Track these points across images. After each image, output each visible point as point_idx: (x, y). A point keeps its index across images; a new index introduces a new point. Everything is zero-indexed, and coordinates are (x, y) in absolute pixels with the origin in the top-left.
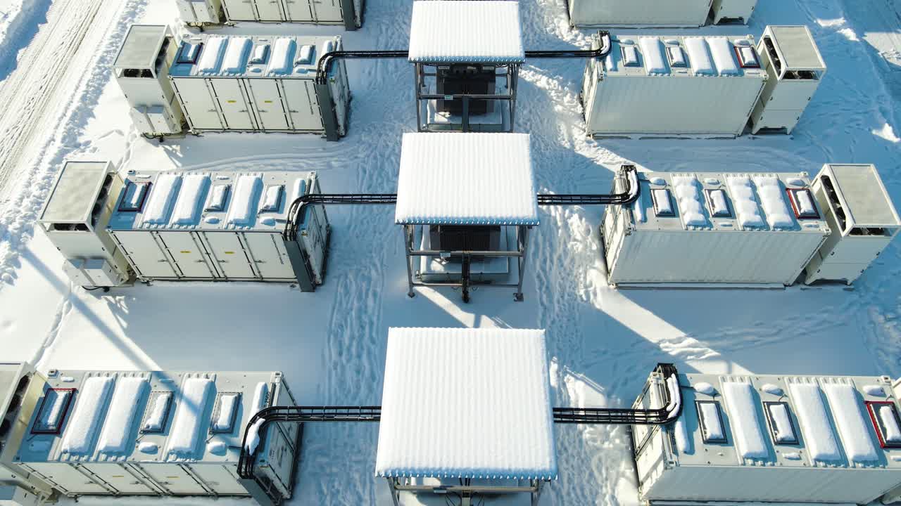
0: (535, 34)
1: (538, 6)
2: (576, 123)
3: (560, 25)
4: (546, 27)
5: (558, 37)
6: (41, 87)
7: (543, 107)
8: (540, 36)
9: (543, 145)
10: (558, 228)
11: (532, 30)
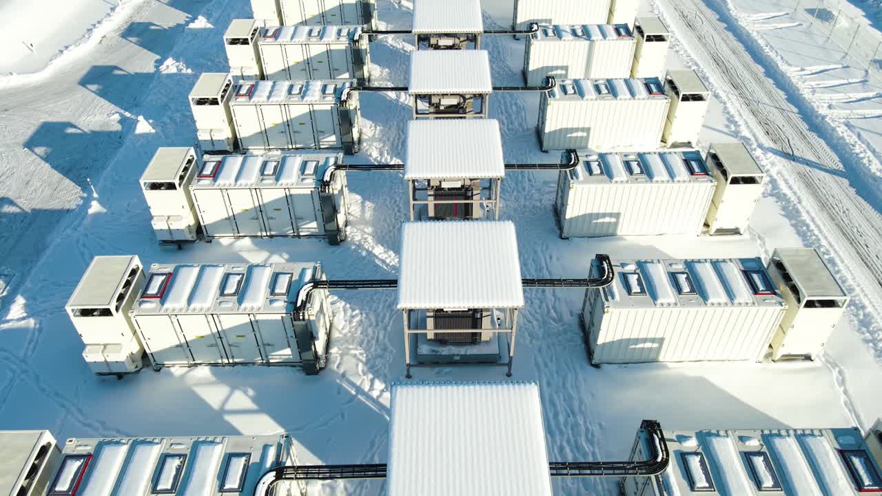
0: (375, 311)
1: (366, 351)
2: (355, 219)
3: (343, 323)
4: (361, 321)
5: (350, 308)
6: (867, 246)
7: (382, 232)
8: (370, 310)
9: (388, 202)
10: (387, 150)
11: (378, 315)
